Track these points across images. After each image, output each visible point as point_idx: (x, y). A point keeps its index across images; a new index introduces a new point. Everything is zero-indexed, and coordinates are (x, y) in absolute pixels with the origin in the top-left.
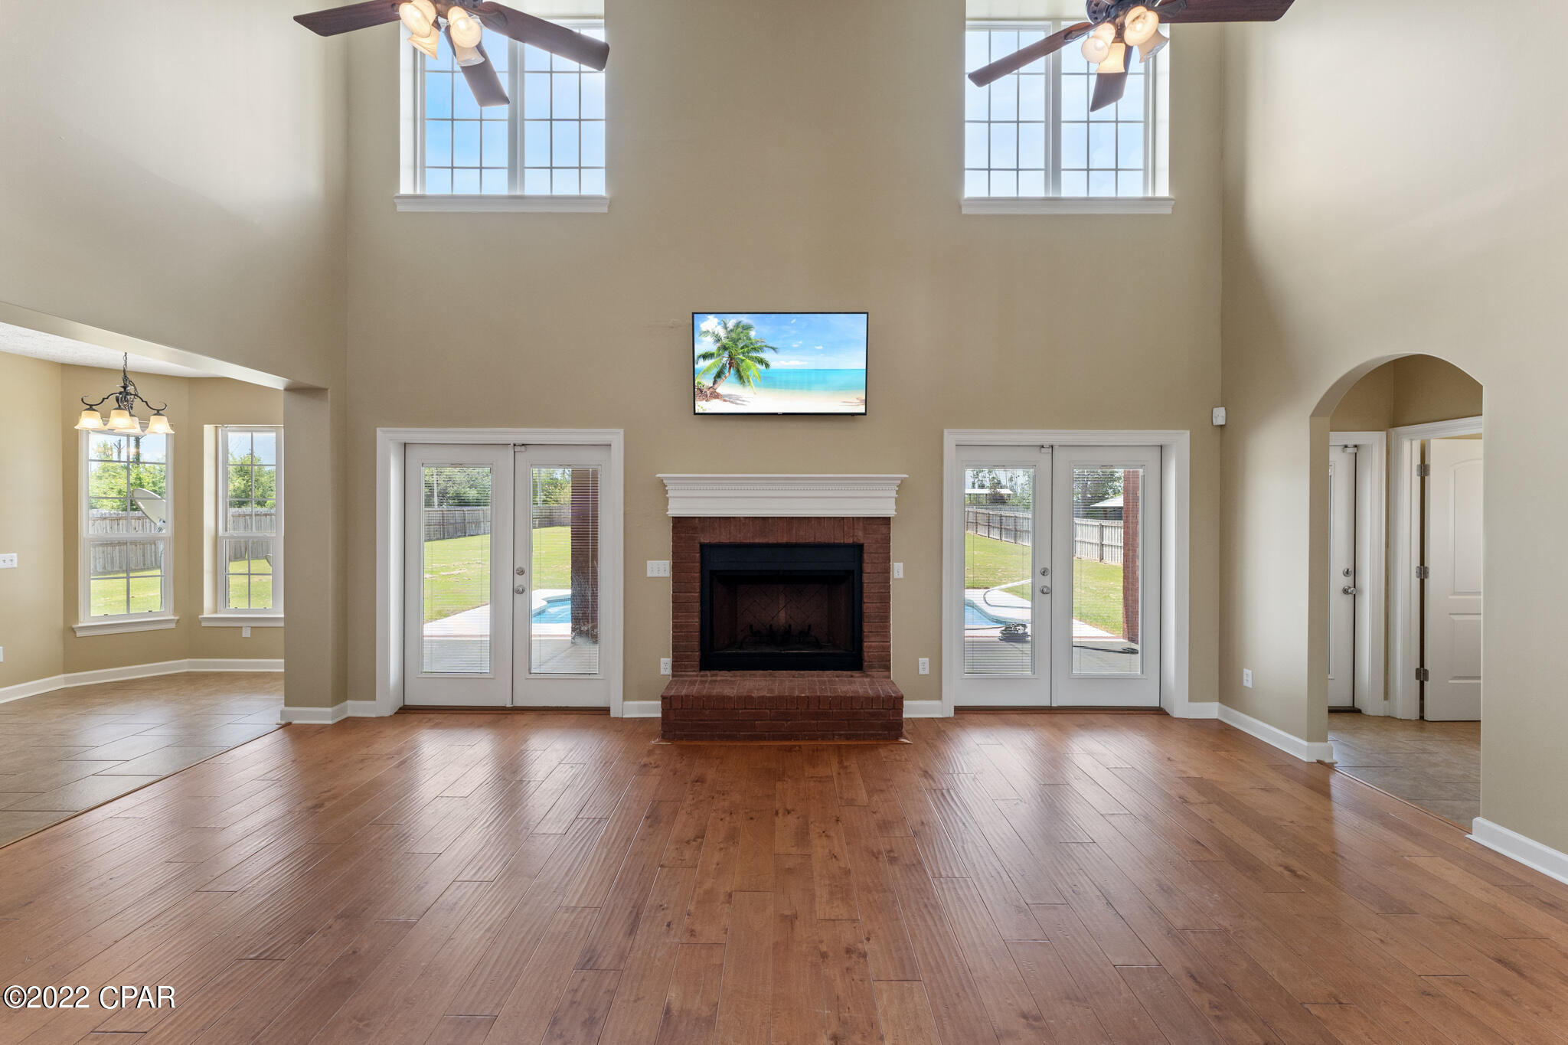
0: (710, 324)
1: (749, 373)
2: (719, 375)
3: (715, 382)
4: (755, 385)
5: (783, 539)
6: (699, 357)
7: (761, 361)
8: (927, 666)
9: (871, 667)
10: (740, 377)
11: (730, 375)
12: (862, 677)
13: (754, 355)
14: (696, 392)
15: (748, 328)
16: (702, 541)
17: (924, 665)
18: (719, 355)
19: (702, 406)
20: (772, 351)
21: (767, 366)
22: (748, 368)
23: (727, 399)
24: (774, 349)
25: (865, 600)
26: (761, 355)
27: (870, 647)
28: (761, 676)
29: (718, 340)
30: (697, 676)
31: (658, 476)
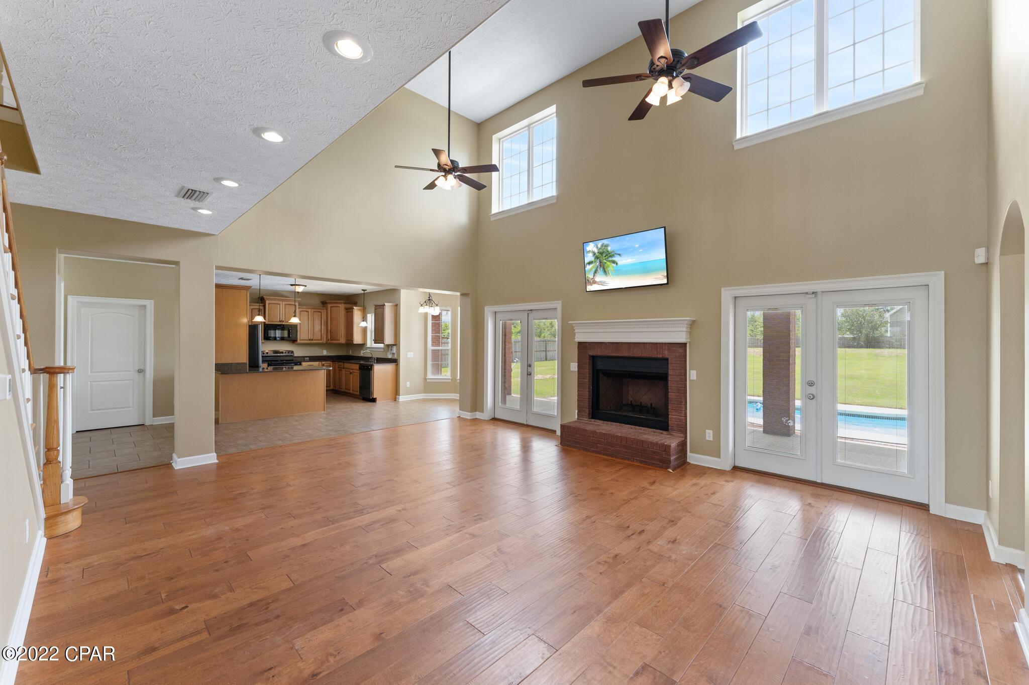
0: (591, 247)
1: (608, 269)
2: (596, 272)
3: (594, 276)
4: (612, 275)
5: (626, 354)
6: (587, 264)
7: (614, 262)
8: (711, 435)
9: (673, 430)
10: (605, 272)
11: (600, 271)
12: (668, 434)
13: (610, 259)
14: (587, 282)
15: (607, 246)
16: (590, 354)
17: (709, 435)
18: (595, 262)
19: (590, 288)
20: (618, 256)
21: (617, 264)
22: (608, 266)
23: (600, 283)
24: (619, 255)
25: (669, 391)
26: (614, 259)
27: (672, 418)
28: (615, 425)
29: (594, 254)
30: (588, 420)
31: (569, 322)
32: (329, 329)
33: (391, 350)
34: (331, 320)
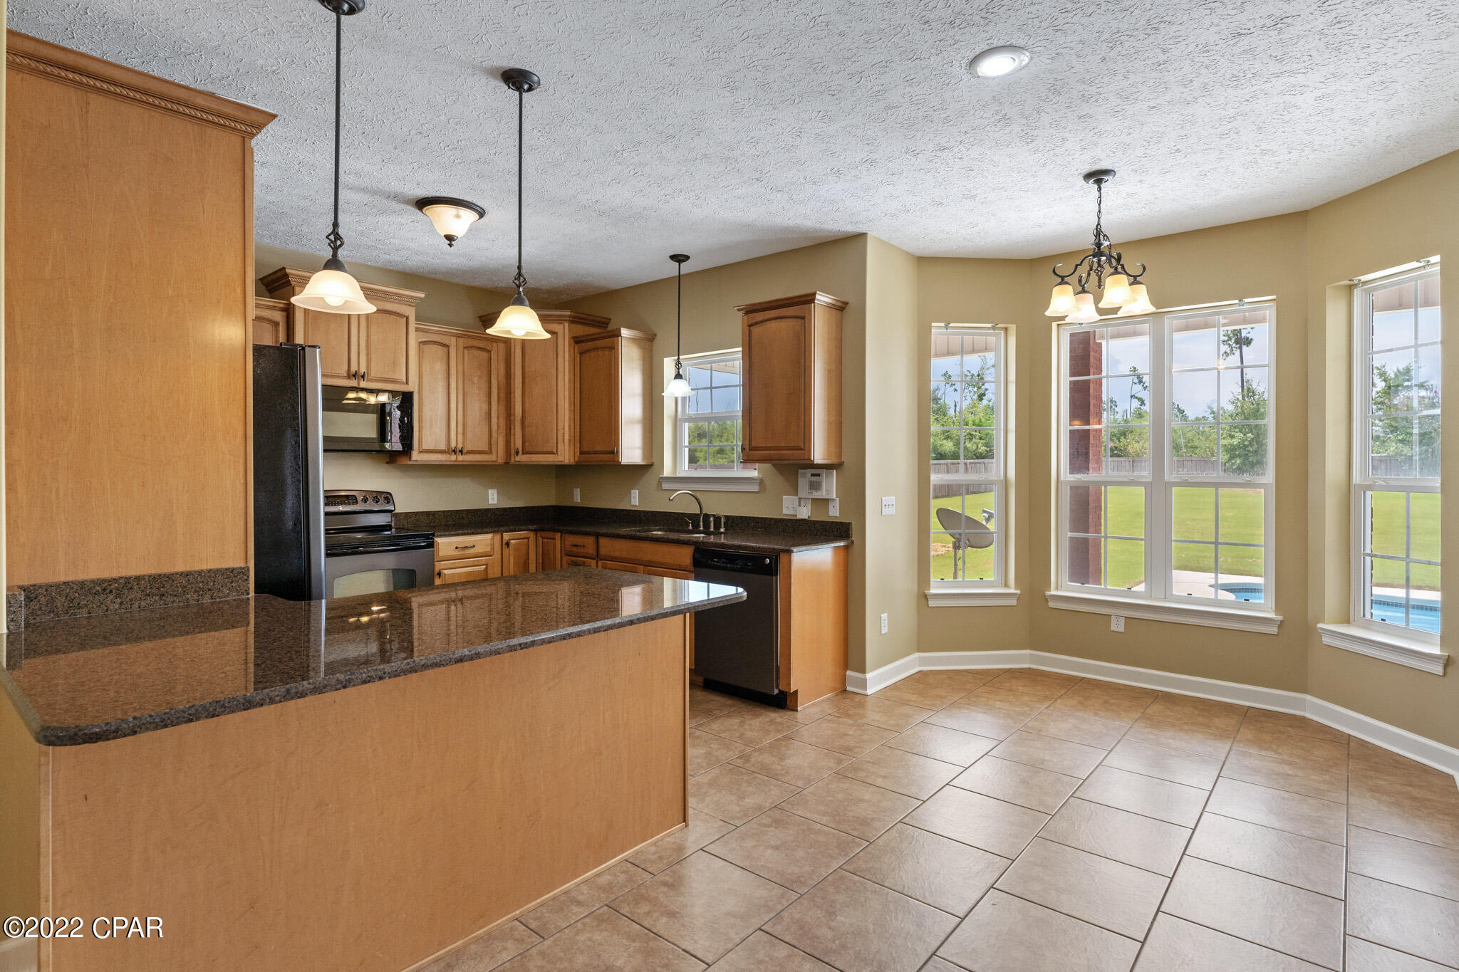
32: (518, 410)
33: (815, 486)
34: (523, 378)
